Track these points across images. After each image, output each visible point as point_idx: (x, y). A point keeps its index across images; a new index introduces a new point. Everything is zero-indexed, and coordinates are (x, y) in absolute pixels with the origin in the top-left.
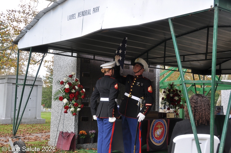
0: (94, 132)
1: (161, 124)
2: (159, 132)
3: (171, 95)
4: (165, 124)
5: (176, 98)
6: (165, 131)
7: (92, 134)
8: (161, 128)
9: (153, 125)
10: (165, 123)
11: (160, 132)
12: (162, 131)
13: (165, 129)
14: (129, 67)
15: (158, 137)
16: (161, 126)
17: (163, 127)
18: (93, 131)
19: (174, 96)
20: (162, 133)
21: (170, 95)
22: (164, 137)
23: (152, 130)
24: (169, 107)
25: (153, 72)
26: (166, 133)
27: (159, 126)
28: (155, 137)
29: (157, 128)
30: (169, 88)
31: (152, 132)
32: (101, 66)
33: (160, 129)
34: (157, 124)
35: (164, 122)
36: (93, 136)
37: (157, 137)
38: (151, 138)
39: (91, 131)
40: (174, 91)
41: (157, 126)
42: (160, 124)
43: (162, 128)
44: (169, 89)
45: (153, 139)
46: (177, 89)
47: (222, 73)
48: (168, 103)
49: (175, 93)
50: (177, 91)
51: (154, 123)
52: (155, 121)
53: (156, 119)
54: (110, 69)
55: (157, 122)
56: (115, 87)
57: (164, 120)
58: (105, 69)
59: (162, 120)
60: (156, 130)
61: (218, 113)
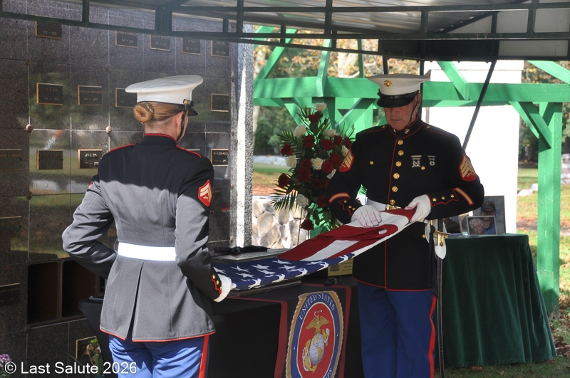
2: (315, 349)
3: (318, 163)
4: (335, 312)
6: (338, 339)
8: (323, 327)
9: (299, 322)
10: (335, 307)
11: (321, 346)
12: (326, 341)
13: (338, 331)
14: (135, 39)
15: (314, 370)
16: (325, 321)
17: (330, 326)
19: (328, 168)
20: (327, 350)
21: (311, 164)
22: (332, 367)
23: (294, 343)
24: (308, 216)
25: (227, 54)
26: (340, 348)
27: (317, 323)
29: (310, 334)
30: (307, 133)
32: (129, 90)
33: (320, 336)
34: (311, 317)
35: (333, 303)
37: (310, 372)
40: (325, 144)
41: (311, 325)
42: (320, 314)
43: (328, 331)
44: (303, 137)
46: (337, 134)
47: (500, 53)
48: (305, 200)
49: (331, 151)
50: (338, 145)
51: (302, 313)
52: (304, 304)
53: (309, 294)
54: (176, 109)
55: (312, 304)
56: (201, 195)
57: (334, 294)
58: (150, 105)
59: (328, 295)
60: (309, 341)
61: (489, 228)
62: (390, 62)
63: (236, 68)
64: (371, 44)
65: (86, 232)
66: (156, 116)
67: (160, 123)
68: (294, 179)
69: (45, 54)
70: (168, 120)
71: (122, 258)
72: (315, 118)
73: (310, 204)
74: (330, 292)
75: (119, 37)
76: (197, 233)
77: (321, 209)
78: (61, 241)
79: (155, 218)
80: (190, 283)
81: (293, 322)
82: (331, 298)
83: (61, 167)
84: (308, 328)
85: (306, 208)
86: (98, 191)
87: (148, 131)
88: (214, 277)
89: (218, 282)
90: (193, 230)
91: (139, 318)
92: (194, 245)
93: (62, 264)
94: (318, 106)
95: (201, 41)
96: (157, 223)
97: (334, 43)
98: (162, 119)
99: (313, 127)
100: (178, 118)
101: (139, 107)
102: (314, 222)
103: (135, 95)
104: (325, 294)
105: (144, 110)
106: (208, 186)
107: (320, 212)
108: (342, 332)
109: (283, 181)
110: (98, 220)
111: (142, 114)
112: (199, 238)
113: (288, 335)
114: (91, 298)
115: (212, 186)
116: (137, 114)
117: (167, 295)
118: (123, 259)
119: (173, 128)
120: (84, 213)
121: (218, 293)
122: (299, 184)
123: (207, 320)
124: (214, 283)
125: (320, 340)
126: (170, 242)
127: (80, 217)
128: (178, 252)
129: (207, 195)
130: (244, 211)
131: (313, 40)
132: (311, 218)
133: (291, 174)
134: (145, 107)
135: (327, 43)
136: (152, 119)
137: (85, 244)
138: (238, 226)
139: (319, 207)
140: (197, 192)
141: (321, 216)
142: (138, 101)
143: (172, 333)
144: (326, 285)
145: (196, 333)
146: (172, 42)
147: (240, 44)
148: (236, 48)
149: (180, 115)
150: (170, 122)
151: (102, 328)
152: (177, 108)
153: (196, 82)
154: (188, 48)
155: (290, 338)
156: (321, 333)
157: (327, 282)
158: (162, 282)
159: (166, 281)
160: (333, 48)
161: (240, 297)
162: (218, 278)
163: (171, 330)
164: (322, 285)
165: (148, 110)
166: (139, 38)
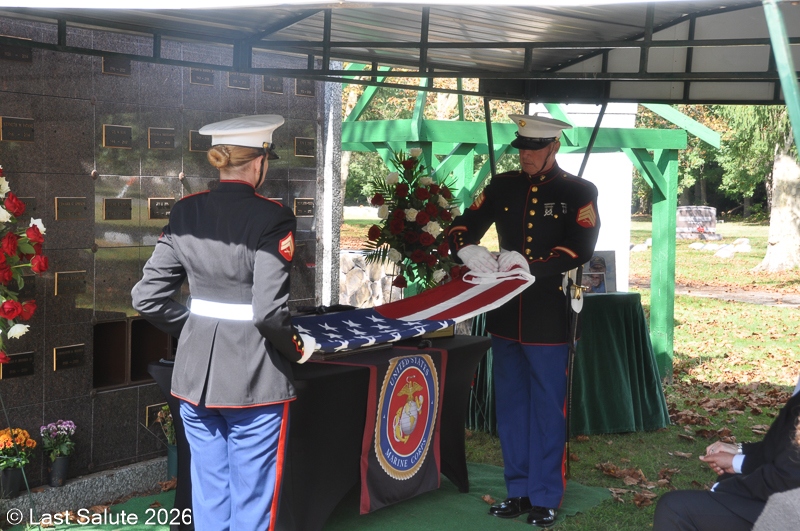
0: (68, 431)
1: (419, 380)
2: (407, 418)
3: (412, 214)
4: (430, 378)
5: (435, 229)
6: (432, 407)
7: (59, 440)
8: (416, 394)
9: (390, 388)
10: (430, 373)
11: (414, 414)
12: (419, 409)
13: (432, 397)
14: (211, 76)
15: (405, 440)
16: (419, 388)
17: (424, 392)
18: (67, 427)
19: (423, 220)
20: (421, 418)
21: (404, 215)
22: (426, 437)
23: (384, 412)
24: (402, 272)
25: (313, 94)
26: (435, 417)
27: (410, 389)
28: (396, 445)
29: (401, 402)
30: (400, 181)
31: (384, 422)
32: (203, 132)
33: (413, 404)
34: (402, 383)
35: (428, 367)
36: (65, 450)
37: (401, 443)
38: (377, 449)
39: (52, 426)
40: (421, 193)
41: (402, 392)
42: (413, 380)
43: (421, 397)
44: (398, 185)
45: (384, 452)
46: (434, 183)
47: (612, 95)
48: (398, 255)
49: (427, 201)
50: (435, 194)
51: (393, 379)
52: (395, 369)
53: (401, 357)
54: (255, 153)
55: (404, 369)
56: (283, 248)
57: (428, 358)
58: (227, 149)
59: (422, 359)
60: (400, 409)
61: (599, 286)
62: (492, 104)
63: (323, 109)
64: (472, 84)
65: (158, 288)
66: (233, 161)
67: (237, 168)
68: (386, 232)
69: (112, 92)
70: (246, 165)
71: (195, 316)
72: (409, 165)
73: (403, 259)
74: (423, 356)
75: (194, 74)
76: (277, 290)
77: (416, 265)
78: (131, 299)
79: (232, 273)
80: (269, 346)
81: (384, 388)
82: (425, 362)
83: (130, 218)
84: (400, 394)
85: (399, 263)
86: (170, 243)
87: (224, 177)
88: (295, 338)
89: (299, 343)
90: (273, 287)
91: (214, 382)
92: (273, 304)
93: (130, 323)
94: (412, 151)
95: (284, 79)
96: (233, 279)
97: (430, 82)
98: (240, 164)
99: (408, 175)
100: (257, 163)
101: (213, 151)
102: (408, 278)
103: (209, 138)
104: (418, 358)
105: (220, 154)
106: (290, 238)
107: (415, 268)
108: (437, 400)
109: (374, 233)
110: (171, 275)
111: (218, 159)
112: (279, 296)
113: (378, 403)
114: (162, 360)
115: (294, 238)
116: (212, 159)
117: (244, 358)
118: (196, 318)
119: (251, 174)
120: (155, 267)
121: (300, 355)
122: (391, 237)
123: (288, 385)
124: (295, 345)
125: (413, 408)
126: (247, 299)
127: (150, 271)
128: (256, 311)
129: (288, 248)
130: (330, 267)
131: (410, 79)
132: (405, 275)
133: (382, 226)
134: (221, 151)
135: (422, 82)
136: (229, 164)
137: (157, 301)
138: (324, 283)
139: (413, 263)
140: (278, 245)
141: (415, 272)
142: (213, 144)
143: (250, 399)
144: (420, 348)
145: (276, 400)
146: (252, 81)
147: (327, 83)
148: (323, 87)
149: (260, 159)
150: (248, 167)
151: (173, 393)
152: (256, 151)
153: (277, 122)
154: (269, 87)
155: (380, 406)
156: (414, 401)
157: (421, 345)
158: (239, 342)
159: (243, 341)
160: (430, 87)
161: (326, 360)
162: (299, 339)
163: (248, 396)
164: (416, 348)
165: (224, 154)
166: (216, 76)
